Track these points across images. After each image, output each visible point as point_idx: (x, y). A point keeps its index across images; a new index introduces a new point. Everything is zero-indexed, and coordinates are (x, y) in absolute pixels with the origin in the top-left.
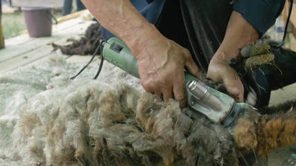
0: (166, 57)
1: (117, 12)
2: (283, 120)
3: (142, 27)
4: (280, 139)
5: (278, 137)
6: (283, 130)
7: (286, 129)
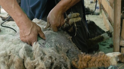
0: (30, 31)
1: (11, 7)
2: (91, 56)
3: (21, 16)
4: (88, 63)
5: (88, 62)
6: (90, 60)
7: (92, 60)
